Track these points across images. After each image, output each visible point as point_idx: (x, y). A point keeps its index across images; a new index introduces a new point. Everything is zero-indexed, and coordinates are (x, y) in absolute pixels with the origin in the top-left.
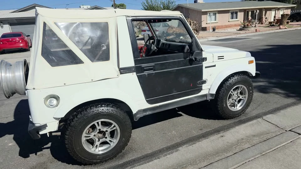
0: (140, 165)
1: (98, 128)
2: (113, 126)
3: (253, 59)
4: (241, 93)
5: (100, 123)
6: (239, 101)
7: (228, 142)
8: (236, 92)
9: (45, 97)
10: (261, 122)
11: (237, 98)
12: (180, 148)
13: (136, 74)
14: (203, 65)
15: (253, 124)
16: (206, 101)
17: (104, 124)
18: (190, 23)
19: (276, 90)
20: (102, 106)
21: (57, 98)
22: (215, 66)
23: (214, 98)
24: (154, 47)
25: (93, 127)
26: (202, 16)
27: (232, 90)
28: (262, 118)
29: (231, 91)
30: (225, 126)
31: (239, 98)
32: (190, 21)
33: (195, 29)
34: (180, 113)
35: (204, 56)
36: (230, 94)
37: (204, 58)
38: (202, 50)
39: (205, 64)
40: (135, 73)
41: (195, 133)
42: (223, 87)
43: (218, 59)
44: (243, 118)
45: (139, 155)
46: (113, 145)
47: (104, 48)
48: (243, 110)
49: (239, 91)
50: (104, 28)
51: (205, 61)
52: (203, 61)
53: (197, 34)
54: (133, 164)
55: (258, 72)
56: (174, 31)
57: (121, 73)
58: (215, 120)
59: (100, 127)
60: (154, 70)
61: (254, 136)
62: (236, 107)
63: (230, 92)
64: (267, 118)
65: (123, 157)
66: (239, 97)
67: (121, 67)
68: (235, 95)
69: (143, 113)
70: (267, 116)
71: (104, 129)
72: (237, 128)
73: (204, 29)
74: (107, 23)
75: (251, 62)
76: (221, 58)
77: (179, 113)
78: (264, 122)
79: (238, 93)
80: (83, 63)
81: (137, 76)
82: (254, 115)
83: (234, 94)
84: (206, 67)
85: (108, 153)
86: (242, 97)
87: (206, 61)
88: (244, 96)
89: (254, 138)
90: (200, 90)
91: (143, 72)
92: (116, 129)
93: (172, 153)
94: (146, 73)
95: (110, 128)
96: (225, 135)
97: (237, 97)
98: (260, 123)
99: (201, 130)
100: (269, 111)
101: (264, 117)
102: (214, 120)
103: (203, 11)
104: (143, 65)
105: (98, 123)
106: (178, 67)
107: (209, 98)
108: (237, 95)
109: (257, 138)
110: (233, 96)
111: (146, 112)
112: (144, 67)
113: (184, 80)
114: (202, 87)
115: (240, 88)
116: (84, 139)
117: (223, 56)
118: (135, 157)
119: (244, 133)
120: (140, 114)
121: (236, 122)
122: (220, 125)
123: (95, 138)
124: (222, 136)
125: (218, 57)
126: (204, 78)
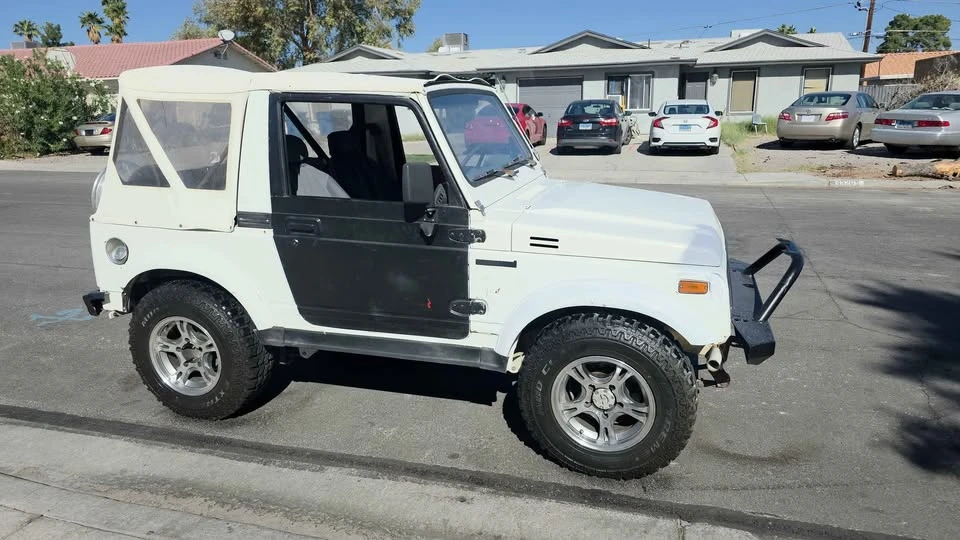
2: (209, 342)
4: (632, 387)
5: (185, 325)
6: (625, 421)
7: (446, 521)
9: (108, 240)
11: (612, 408)
13: (274, 233)
14: (467, 253)
22: (513, 265)
23: (503, 371)
27: (575, 366)
28: (684, 524)
29: (571, 367)
30: (525, 481)
31: (618, 411)
35: (474, 225)
36: (570, 376)
37: (472, 231)
38: (466, 206)
39: (475, 251)
40: (271, 230)
41: (424, 457)
43: (532, 245)
44: (632, 489)
46: (209, 387)
47: (215, 161)
49: (617, 382)
51: (479, 241)
52: (473, 241)
57: (239, 225)
60: (320, 234)
62: (603, 438)
63: (569, 371)
67: (241, 209)
69: (284, 339)
71: (196, 343)
74: (229, 104)
79: (613, 388)
80: (169, 186)
81: (276, 240)
83: (593, 387)
84: (479, 262)
87: (483, 241)
88: (644, 410)
90: (464, 328)
91: (288, 233)
94: (296, 237)
95: (206, 344)
96: (476, 502)
97: (612, 402)
104: (291, 216)
105: (181, 323)
106: (386, 241)
107: (489, 365)
108: (609, 394)
111: (292, 339)
112: (292, 220)
113: (402, 282)
114: (467, 320)
115: (618, 370)
116: (159, 349)
117: (557, 240)
118: (241, 438)
119: (537, 526)
120: (278, 338)
121: (580, 490)
122: (523, 472)
123: (179, 354)
124: (463, 500)
125: (531, 238)
126: (475, 292)
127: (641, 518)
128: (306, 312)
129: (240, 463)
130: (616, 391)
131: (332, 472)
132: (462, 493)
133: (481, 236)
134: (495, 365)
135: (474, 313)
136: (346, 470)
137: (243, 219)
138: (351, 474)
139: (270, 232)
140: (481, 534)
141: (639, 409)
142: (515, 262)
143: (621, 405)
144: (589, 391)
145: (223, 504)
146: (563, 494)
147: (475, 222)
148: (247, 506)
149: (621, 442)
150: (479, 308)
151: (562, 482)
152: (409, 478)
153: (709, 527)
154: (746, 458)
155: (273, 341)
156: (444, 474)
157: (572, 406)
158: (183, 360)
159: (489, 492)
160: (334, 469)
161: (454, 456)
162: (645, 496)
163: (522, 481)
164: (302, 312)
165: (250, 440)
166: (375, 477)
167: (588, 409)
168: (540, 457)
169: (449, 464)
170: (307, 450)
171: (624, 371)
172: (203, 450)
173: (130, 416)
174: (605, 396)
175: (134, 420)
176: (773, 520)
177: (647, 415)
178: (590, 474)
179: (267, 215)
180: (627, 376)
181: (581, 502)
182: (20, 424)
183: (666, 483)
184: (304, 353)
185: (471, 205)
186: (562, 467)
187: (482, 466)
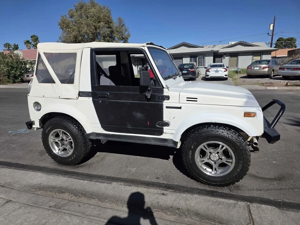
1: (60, 135)
2: (69, 138)
3: (258, 110)
4: (226, 153)
5: (61, 132)
6: (222, 165)
7: (158, 202)
8: (214, 151)
9: (34, 103)
11: (218, 160)
13: (93, 99)
14: (163, 104)
22: (180, 108)
27: (204, 144)
28: (249, 203)
31: (220, 162)
36: (202, 149)
37: (164, 96)
38: (163, 87)
39: (166, 103)
43: (187, 100)
44: (225, 190)
46: (69, 153)
47: (70, 74)
51: (167, 100)
52: (165, 100)
57: (80, 96)
60: (108, 99)
61: (197, 214)
67: (80, 90)
68: (214, 154)
69: (96, 137)
74: (76, 53)
75: (249, 115)
76: (190, 99)
79: (218, 152)
80: (55, 83)
84: (167, 107)
87: (169, 100)
88: (230, 161)
90: (161, 132)
94: (100, 99)
97: (218, 158)
104: (98, 92)
107: (171, 145)
108: (217, 155)
111: (99, 136)
112: (99, 94)
113: (139, 115)
114: (163, 129)
115: (221, 146)
116: (52, 141)
117: (197, 99)
118: (81, 172)
119: (193, 204)
120: (94, 136)
121: (206, 191)
122: (184, 184)
123: (59, 142)
124: (163, 194)
125: (187, 98)
126: (165, 119)
127: (232, 201)
128: (104, 127)
129: (81, 181)
130: (219, 154)
131: (114, 184)
132: (163, 192)
133: (168, 98)
134: (173, 145)
135: (165, 126)
136: (119, 183)
137: (81, 94)
138: (121, 185)
139: (91, 98)
140: (172, 207)
141: (228, 161)
142: (181, 107)
143: (221, 159)
144: (209, 154)
145: (76, 196)
146: (201, 192)
147: (166, 93)
148: (85, 196)
149: (221, 173)
150: (167, 124)
151: (199, 187)
152: (142, 186)
153: (258, 205)
154: (265, 178)
155: (92, 137)
156: (155, 185)
157: (202, 160)
158: (60, 145)
159: (172, 191)
160: (115, 183)
161: (158, 178)
162: (231, 193)
163: (184, 187)
164: (102, 127)
165: (85, 172)
166: (130, 186)
167: (208, 161)
168: (189, 178)
169: (156, 181)
170: (105, 176)
171: (223, 146)
172: (68, 176)
173: (42, 165)
174: (215, 156)
175: (43, 166)
176: (282, 202)
177: (232, 163)
178: (209, 185)
179: (89, 92)
180: (224, 148)
181: (207, 195)
182: (4, 167)
183: (238, 188)
184: (103, 142)
185: (165, 86)
186: (198, 182)
187: (169, 182)
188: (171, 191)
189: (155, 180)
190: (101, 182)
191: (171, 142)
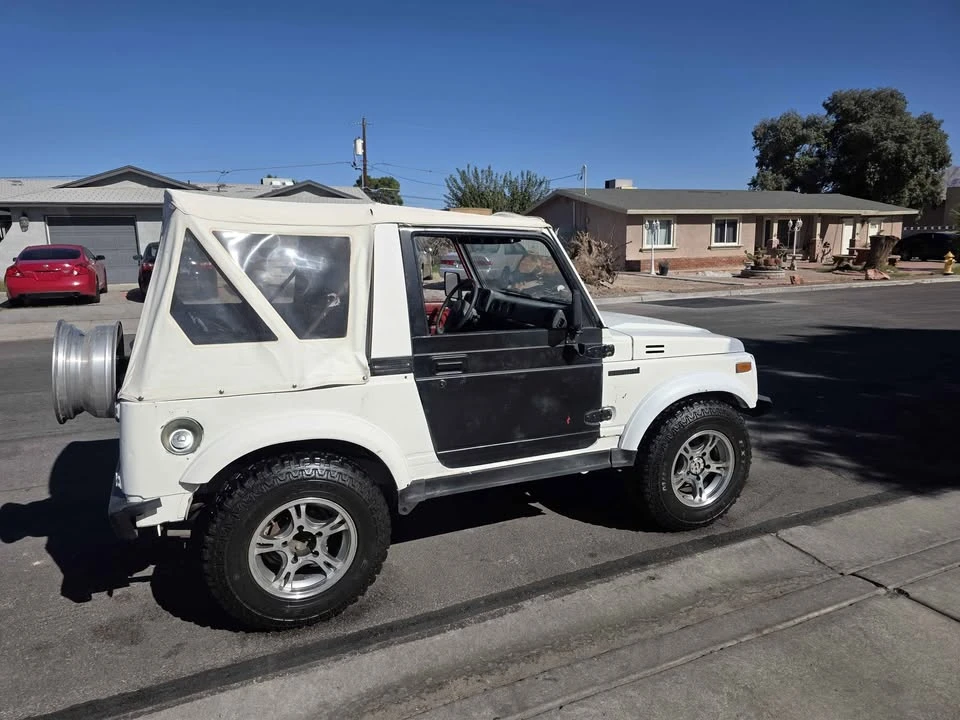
0: (406, 641)
1: (297, 522)
2: (338, 520)
3: (749, 358)
4: (715, 456)
5: (303, 508)
6: (709, 480)
7: (666, 595)
8: (698, 452)
9: (164, 424)
10: (770, 545)
11: (703, 469)
12: (527, 604)
13: (415, 377)
14: (601, 368)
15: (745, 552)
16: (611, 471)
17: (315, 513)
18: (590, 246)
19: (828, 457)
20: (313, 461)
21: (196, 429)
22: (637, 371)
23: (632, 464)
24: (470, 311)
25: (284, 520)
26: (628, 227)
27: (686, 444)
28: (774, 535)
29: (682, 447)
30: (664, 550)
31: (707, 471)
32: (589, 242)
33: (603, 267)
34: (537, 505)
35: (606, 342)
36: (681, 455)
37: (605, 347)
38: (601, 326)
39: (608, 364)
40: (412, 374)
41: (574, 565)
42: (659, 434)
43: (647, 352)
45: (406, 615)
46: (333, 577)
47: (333, 305)
48: (722, 507)
49: (708, 450)
50: (337, 251)
51: (610, 355)
52: (604, 356)
53: (610, 280)
54: (387, 638)
55: (767, 399)
56: (538, 267)
57: (374, 374)
58: (637, 531)
59: (301, 521)
60: (465, 372)
61: (746, 583)
62: (698, 497)
63: (681, 451)
64: (791, 534)
65: (357, 616)
66: (708, 467)
67: (374, 356)
68: (697, 460)
70: (793, 530)
71: (314, 528)
72: (700, 556)
73: (634, 267)
74: (347, 238)
75: (742, 368)
76: (655, 349)
77: (533, 504)
78: (779, 546)
79: (704, 454)
80: (275, 339)
81: (418, 384)
82: (754, 523)
83: (692, 458)
84: (611, 373)
85: (316, 599)
86: (718, 468)
87: (612, 354)
88: (724, 465)
89: (746, 589)
90: (594, 436)
91: (433, 374)
92: (347, 531)
93: (501, 615)
94: (442, 377)
95: (331, 525)
96: (662, 575)
97: (702, 467)
98: (768, 547)
99: (592, 555)
100: (797, 516)
101: (783, 533)
102: (634, 532)
103: (631, 212)
104: (436, 356)
105: (297, 508)
106: (531, 367)
107: (619, 462)
108: (701, 461)
109: (754, 590)
110: (689, 462)
111: (433, 489)
112: (439, 360)
113: (546, 403)
114: (598, 427)
115: (711, 439)
117: (663, 346)
119: (717, 572)
123: (285, 550)
124: (652, 578)
125: (646, 347)
126: (606, 402)
130: (706, 457)
133: (610, 350)
134: (624, 462)
135: (602, 420)
137: (380, 367)
138: (548, 599)
139: (411, 377)
140: (698, 592)
141: (720, 465)
142: (638, 368)
146: (697, 547)
147: (607, 338)
148: (511, 663)
149: (710, 495)
152: (593, 582)
157: (680, 478)
158: (290, 556)
159: (657, 566)
163: (661, 551)
164: (441, 458)
167: (687, 477)
169: (599, 561)
171: (715, 438)
174: (698, 463)
177: (726, 469)
179: (407, 358)
180: (716, 441)
185: (604, 325)
187: (622, 553)
188: (652, 566)
189: (592, 563)
190: (493, 617)
191: (619, 457)
